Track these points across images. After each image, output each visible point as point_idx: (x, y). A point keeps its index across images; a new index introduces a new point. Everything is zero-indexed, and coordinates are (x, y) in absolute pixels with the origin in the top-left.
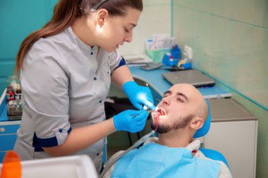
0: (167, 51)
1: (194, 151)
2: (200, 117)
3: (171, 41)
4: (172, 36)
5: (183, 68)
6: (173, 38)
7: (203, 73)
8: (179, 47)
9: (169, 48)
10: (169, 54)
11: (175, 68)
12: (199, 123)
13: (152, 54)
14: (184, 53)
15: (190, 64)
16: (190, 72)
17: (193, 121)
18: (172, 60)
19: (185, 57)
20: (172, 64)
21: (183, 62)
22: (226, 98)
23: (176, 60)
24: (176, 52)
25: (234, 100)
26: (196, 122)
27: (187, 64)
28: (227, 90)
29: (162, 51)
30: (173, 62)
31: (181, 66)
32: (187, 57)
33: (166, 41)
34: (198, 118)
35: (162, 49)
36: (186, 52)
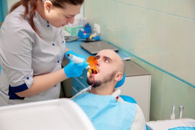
0: (81, 27)
1: (117, 98)
2: (120, 72)
3: (84, 20)
4: (84, 16)
5: (94, 40)
6: (85, 18)
7: (109, 43)
8: (90, 25)
9: (82, 26)
10: (83, 30)
11: (88, 40)
12: (120, 76)
13: (70, 30)
14: (94, 29)
15: (99, 37)
16: (99, 43)
17: (117, 75)
18: (85, 34)
19: (95, 32)
20: (85, 37)
21: (94, 35)
22: (127, 60)
23: (88, 34)
24: (88, 28)
25: (133, 62)
26: (118, 76)
27: (96, 37)
28: (127, 55)
29: (77, 27)
30: (87, 35)
31: (93, 38)
32: (96, 32)
33: (80, 20)
34: (119, 73)
35: (77, 26)
36: (96, 28)
